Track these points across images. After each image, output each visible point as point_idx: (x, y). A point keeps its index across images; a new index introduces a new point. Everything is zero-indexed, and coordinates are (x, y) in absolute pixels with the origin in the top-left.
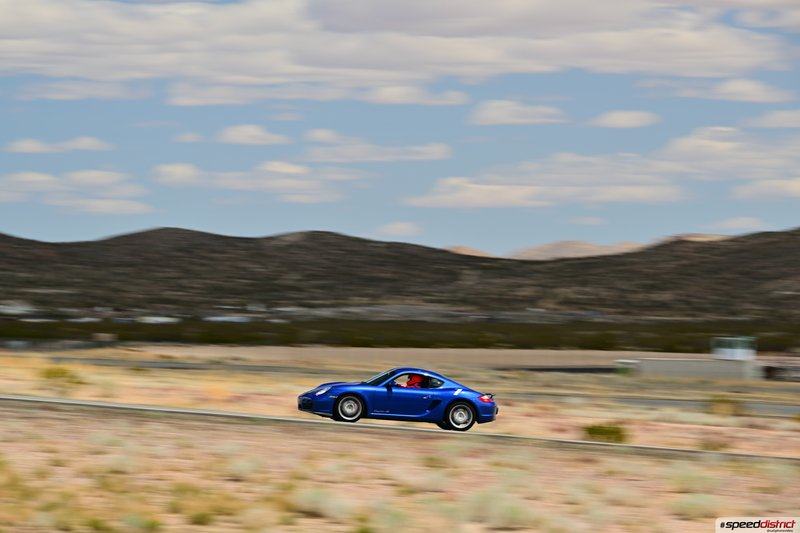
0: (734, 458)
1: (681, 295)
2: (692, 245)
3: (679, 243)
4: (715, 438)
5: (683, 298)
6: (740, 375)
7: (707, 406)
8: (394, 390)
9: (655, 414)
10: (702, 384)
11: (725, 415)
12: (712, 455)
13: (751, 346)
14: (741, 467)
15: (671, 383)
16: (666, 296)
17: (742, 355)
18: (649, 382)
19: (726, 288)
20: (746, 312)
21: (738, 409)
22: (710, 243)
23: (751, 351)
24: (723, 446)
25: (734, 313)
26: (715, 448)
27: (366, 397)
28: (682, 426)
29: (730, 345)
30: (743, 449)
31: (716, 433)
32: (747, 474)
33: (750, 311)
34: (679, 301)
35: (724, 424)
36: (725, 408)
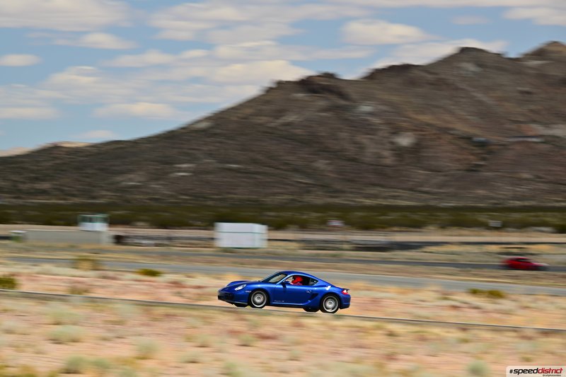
0: (93, 300)
1: (56, 185)
2: (64, 150)
3: (56, 148)
4: (79, 286)
5: (58, 187)
6: (98, 242)
7: (75, 264)
8: (287, 287)
9: (37, 269)
10: (72, 248)
11: (86, 270)
12: (76, 297)
13: (105, 220)
14: (98, 306)
15: (49, 247)
16: (45, 186)
17: (100, 227)
18: (34, 246)
19: (88, 180)
20: (103, 197)
21: (96, 265)
22: (77, 148)
23: (105, 224)
24: (86, 291)
25: (94, 198)
26: (80, 293)
27: (269, 291)
28: (56, 277)
29: (91, 220)
30: (99, 293)
31: (79, 282)
32: (102, 311)
33: (105, 197)
34: (54, 189)
35: (86, 276)
36: (86, 264)
